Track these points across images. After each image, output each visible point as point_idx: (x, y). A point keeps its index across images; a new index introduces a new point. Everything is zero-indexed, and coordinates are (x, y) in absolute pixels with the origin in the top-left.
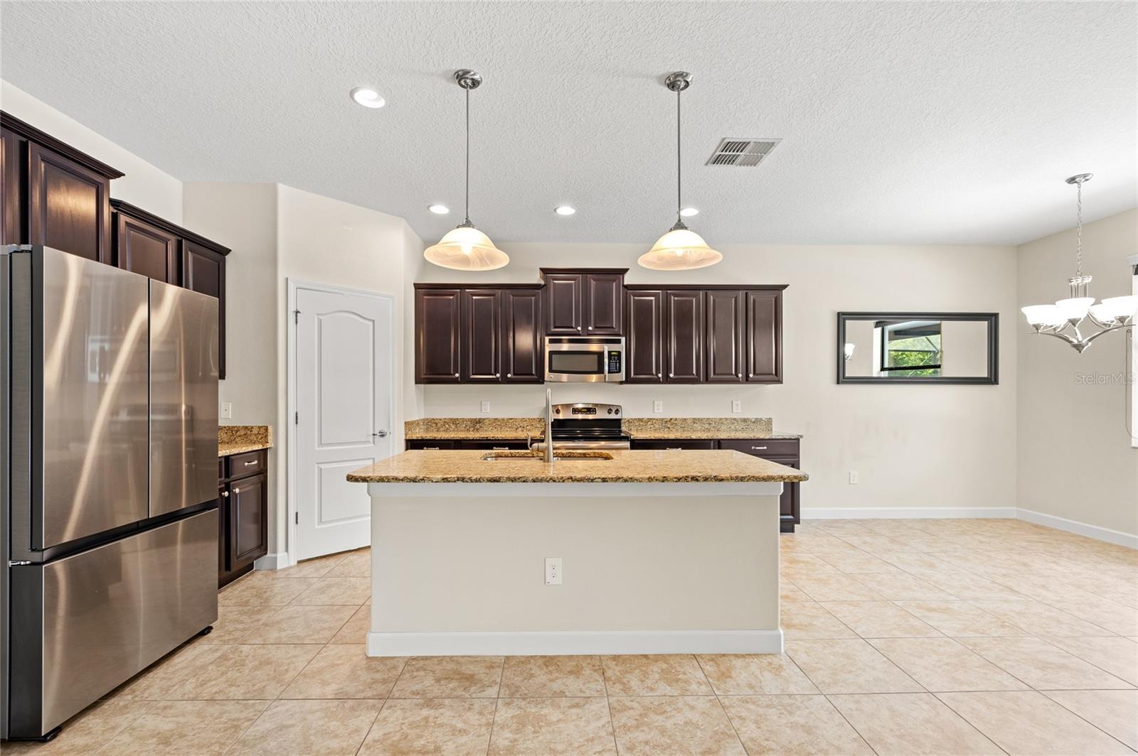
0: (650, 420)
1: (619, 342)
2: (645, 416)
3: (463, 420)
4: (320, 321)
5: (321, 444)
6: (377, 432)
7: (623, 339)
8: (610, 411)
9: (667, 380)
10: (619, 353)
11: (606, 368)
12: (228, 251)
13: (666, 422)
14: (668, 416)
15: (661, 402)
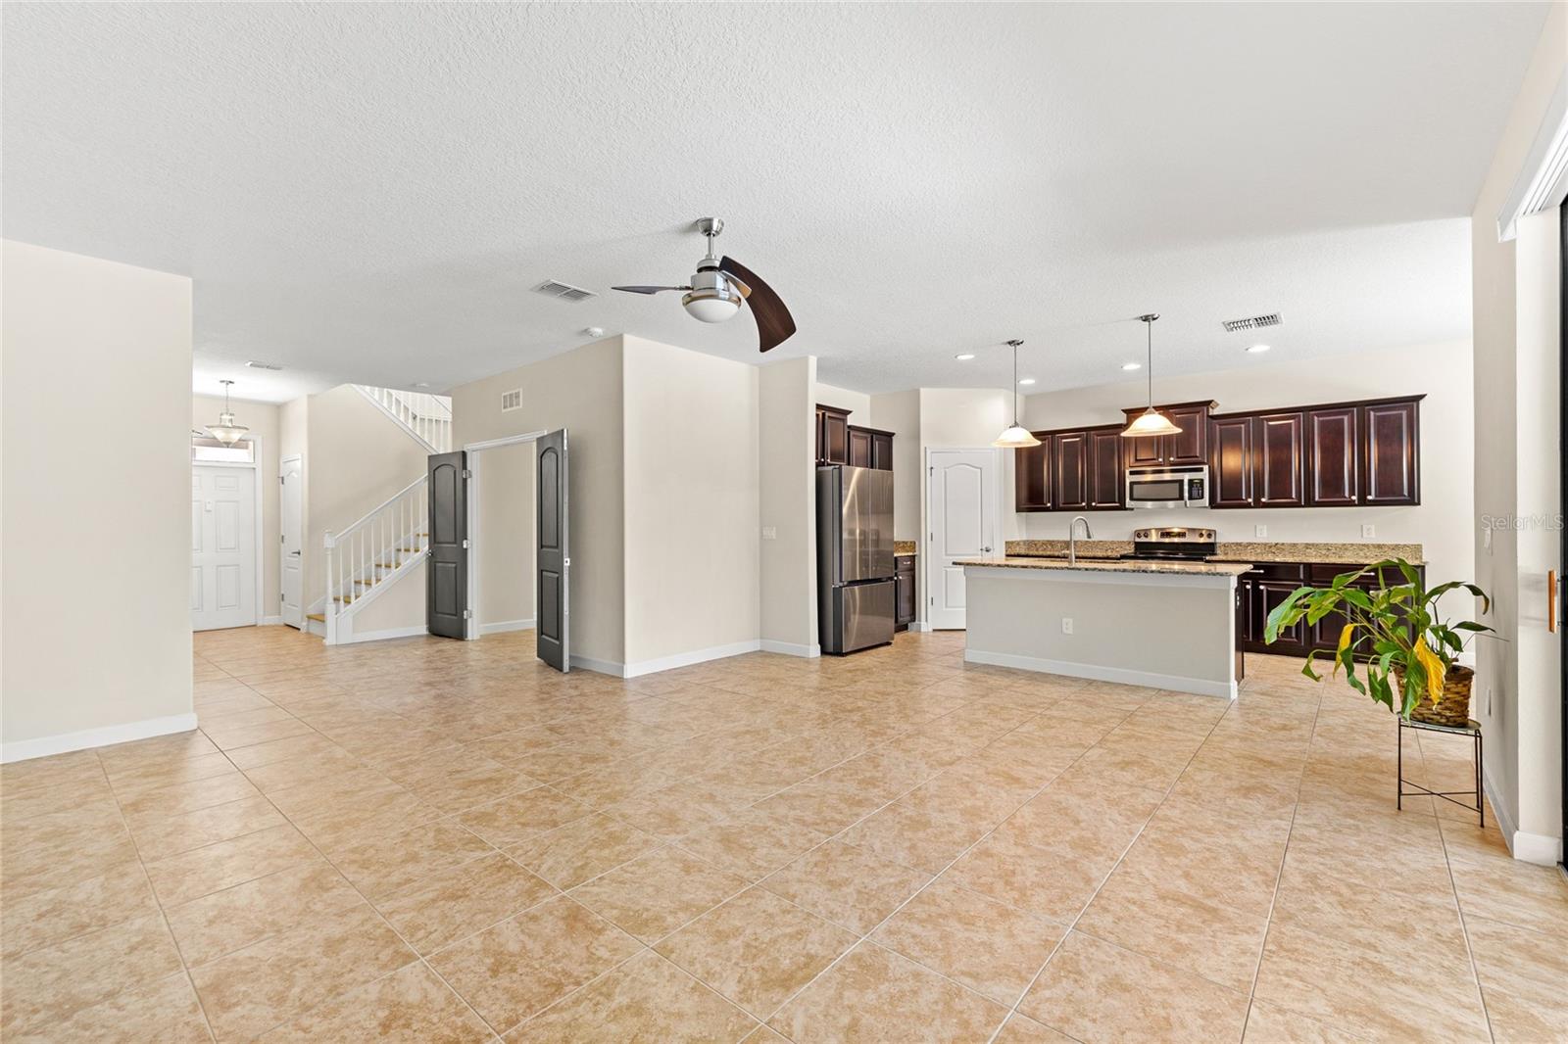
0: (1250, 544)
1: (1201, 470)
2: (1244, 540)
3: (1058, 542)
4: (945, 473)
5: (946, 555)
6: (984, 548)
7: (1206, 468)
8: (1201, 535)
9: (1258, 504)
10: (1202, 480)
11: (1186, 495)
12: (893, 434)
13: (1270, 547)
14: (1274, 541)
15: (1265, 527)
